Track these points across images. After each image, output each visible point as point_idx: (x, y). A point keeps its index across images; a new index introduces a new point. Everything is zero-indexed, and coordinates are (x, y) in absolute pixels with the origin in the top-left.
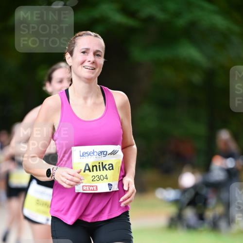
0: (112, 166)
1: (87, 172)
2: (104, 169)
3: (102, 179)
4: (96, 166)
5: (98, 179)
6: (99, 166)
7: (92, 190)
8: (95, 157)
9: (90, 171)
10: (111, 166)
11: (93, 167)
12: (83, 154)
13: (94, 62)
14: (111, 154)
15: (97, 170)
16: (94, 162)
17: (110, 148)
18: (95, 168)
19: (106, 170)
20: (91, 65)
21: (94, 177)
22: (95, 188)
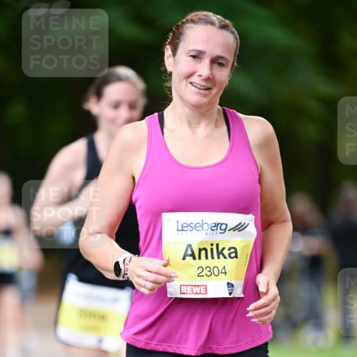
0: (236, 252)
1: (189, 259)
2: (221, 256)
3: (216, 273)
4: (205, 249)
5: (209, 274)
6: (212, 249)
7: (197, 293)
8: (204, 232)
9: (194, 258)
10: (233, 250)
11: (200, 250)
12: (182, 227)
13: (209, 78)
14: (234, 229)
15: (207, 258)
16: (202, 243)
17: (233, 219)
18: (203, 252)
19: (225, 257)
20: (203, 83)
21: (201, 269)
22: (203, 289)
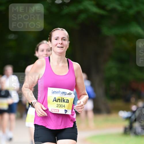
0: (68, 101)
1: (55, 102)
3: (62, 106)
4: (60, 99)
5: (60, 106)
7: (56, 112)
8: (60, 94)
10: (67, 100)
11: (58, 99)
13: (62, 44)
14: (68, 94)
16: (59, 97)
17: (68, 91)
18: (59, 100)
19: (65, 102)
20: (61, 46)
21: (58, 105)
22: (58, 111)
